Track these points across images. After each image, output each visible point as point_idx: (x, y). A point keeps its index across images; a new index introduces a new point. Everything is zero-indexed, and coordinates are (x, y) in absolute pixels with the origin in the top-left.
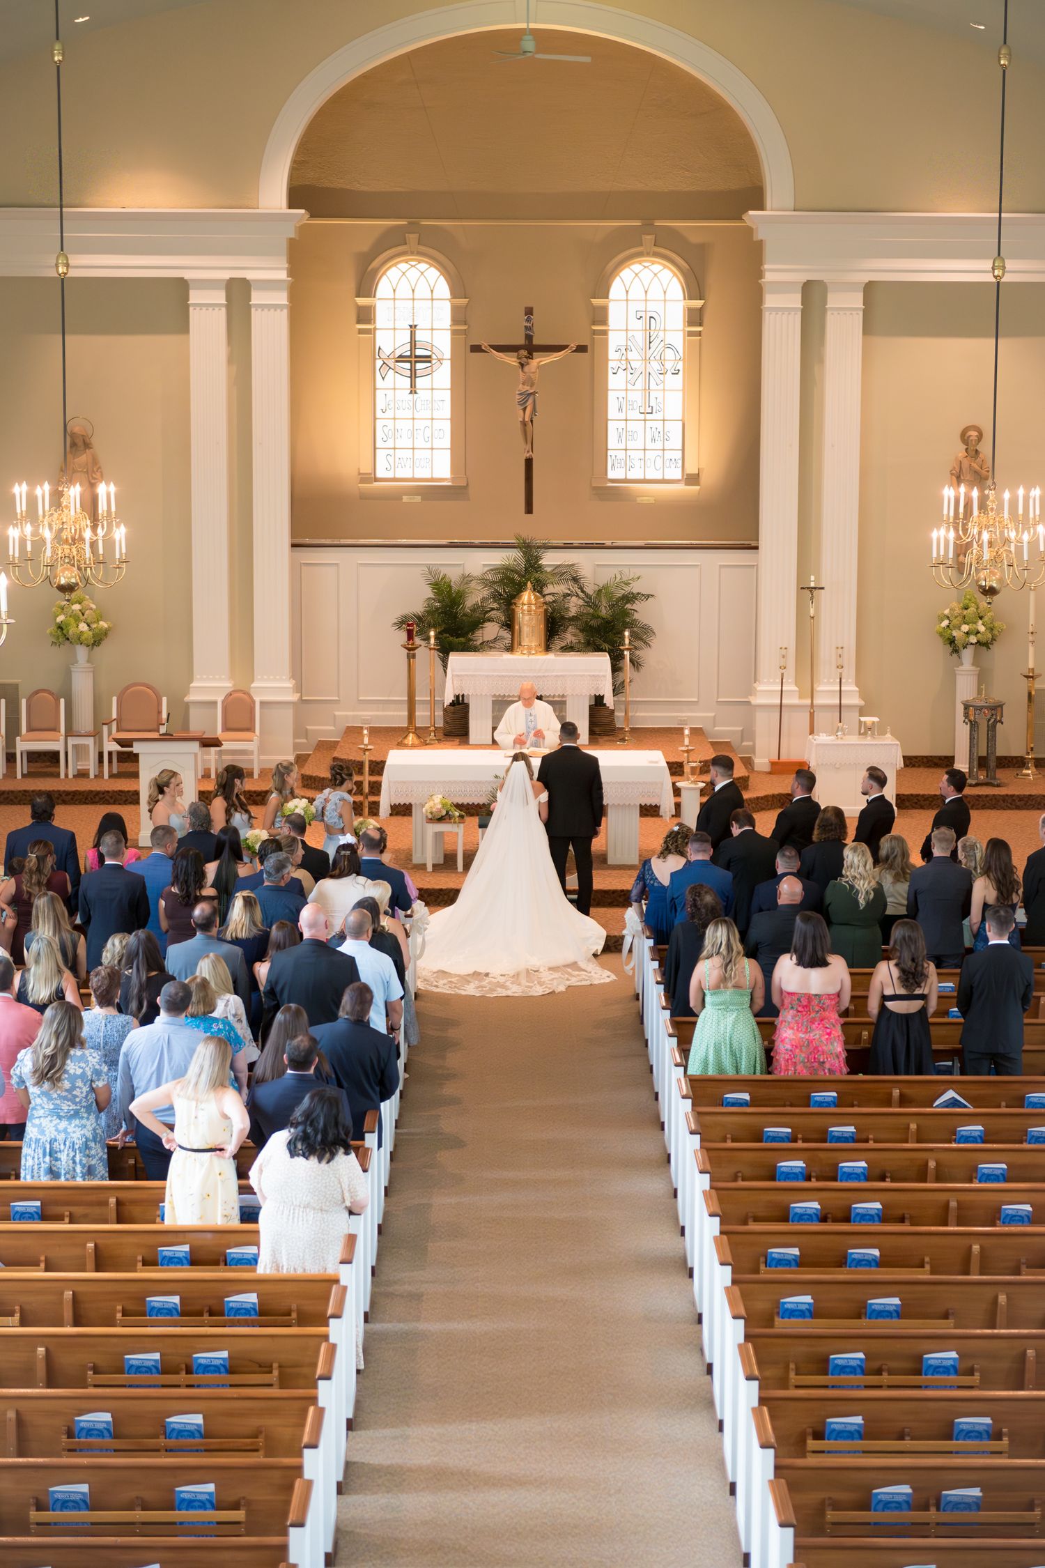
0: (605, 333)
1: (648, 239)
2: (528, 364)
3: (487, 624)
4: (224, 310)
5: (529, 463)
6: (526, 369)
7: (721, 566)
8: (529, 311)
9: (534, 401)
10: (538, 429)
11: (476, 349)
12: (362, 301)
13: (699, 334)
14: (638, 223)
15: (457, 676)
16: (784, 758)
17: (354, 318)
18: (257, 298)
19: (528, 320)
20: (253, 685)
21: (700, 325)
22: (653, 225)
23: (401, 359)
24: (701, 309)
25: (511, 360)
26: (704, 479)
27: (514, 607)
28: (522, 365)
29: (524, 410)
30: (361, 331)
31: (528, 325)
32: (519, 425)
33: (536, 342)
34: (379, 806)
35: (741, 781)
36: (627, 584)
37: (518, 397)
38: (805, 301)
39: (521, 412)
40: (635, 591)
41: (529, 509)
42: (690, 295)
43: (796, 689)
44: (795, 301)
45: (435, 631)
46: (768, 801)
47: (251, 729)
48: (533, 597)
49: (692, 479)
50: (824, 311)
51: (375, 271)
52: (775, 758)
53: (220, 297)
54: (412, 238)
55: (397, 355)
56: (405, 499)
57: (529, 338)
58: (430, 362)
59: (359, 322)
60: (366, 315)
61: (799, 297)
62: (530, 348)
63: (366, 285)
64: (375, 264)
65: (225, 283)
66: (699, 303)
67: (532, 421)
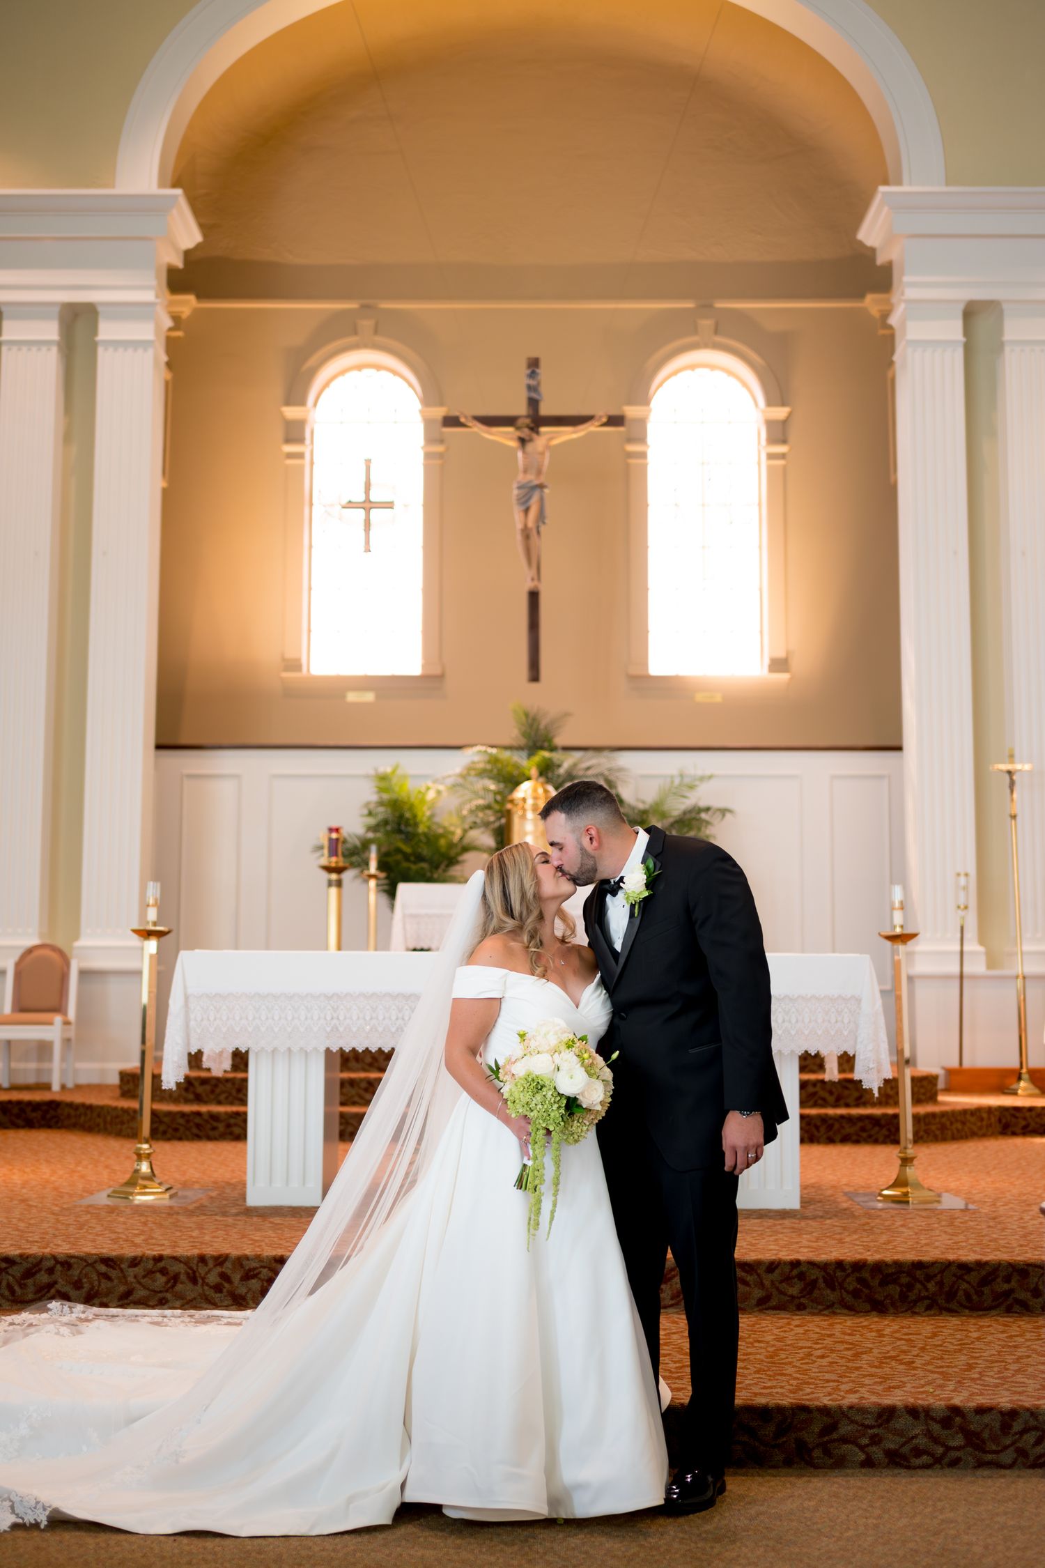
0: (643, 455)
1: (706, 324)
2: (531, 440)
3: (468, 856)
4: (54, 350)
5: (534, 597)
6: (529, 447)
7: (834, 777)
8: (534, 364)
9: (542, 500)
10: (547, 544)
11: (451, 421)
12: (291, 412)
13: (783, 456)
14: (689, 305)
15: (412, 916)
16: (967, 1064)
17: (279, 434)
18: (107, 331)
19: (533, 375)
20: (77, 944)
21: (784, 441)
22: (711, 306)
23: (350, 505)
24: (785, 423)
25: (505, 437)
26: (795, 664)
27: (509, 806)
28: (523, 441)
29: (527, 511)
30: (290, 456)
31: (532, 382)
32: (519, 537)
33: (545, 410)
34: (245, 1121)
35: (925, 1083)
36: (691, 787)
37: (516, 492)
38: (967, 331)
39: (522, 515)
40: (702, 804)
41: (535, 676)
42: (770, 403)
43: (981, 949)
44: (954, 330)
45: (379, 850)
46: (982, 1119)
47: (58, 1008)
48: (540, 791)
49: (778, 665)
50: (999, 347)
51: (313, 373)
52: (954, 1063)
53: (51, 331)
54: (366, 324)
55: (344, 502)
56: (352, 697)
57: (533, 403)
58: (392, 508)
59: (288, 441)
60: (295, 432)
61: (959, 324)
62: (537, 421)
63: (296, 391)
64: (311, 362)
65: (57, 309)
66: (781, 413)
67: (538, 532)
